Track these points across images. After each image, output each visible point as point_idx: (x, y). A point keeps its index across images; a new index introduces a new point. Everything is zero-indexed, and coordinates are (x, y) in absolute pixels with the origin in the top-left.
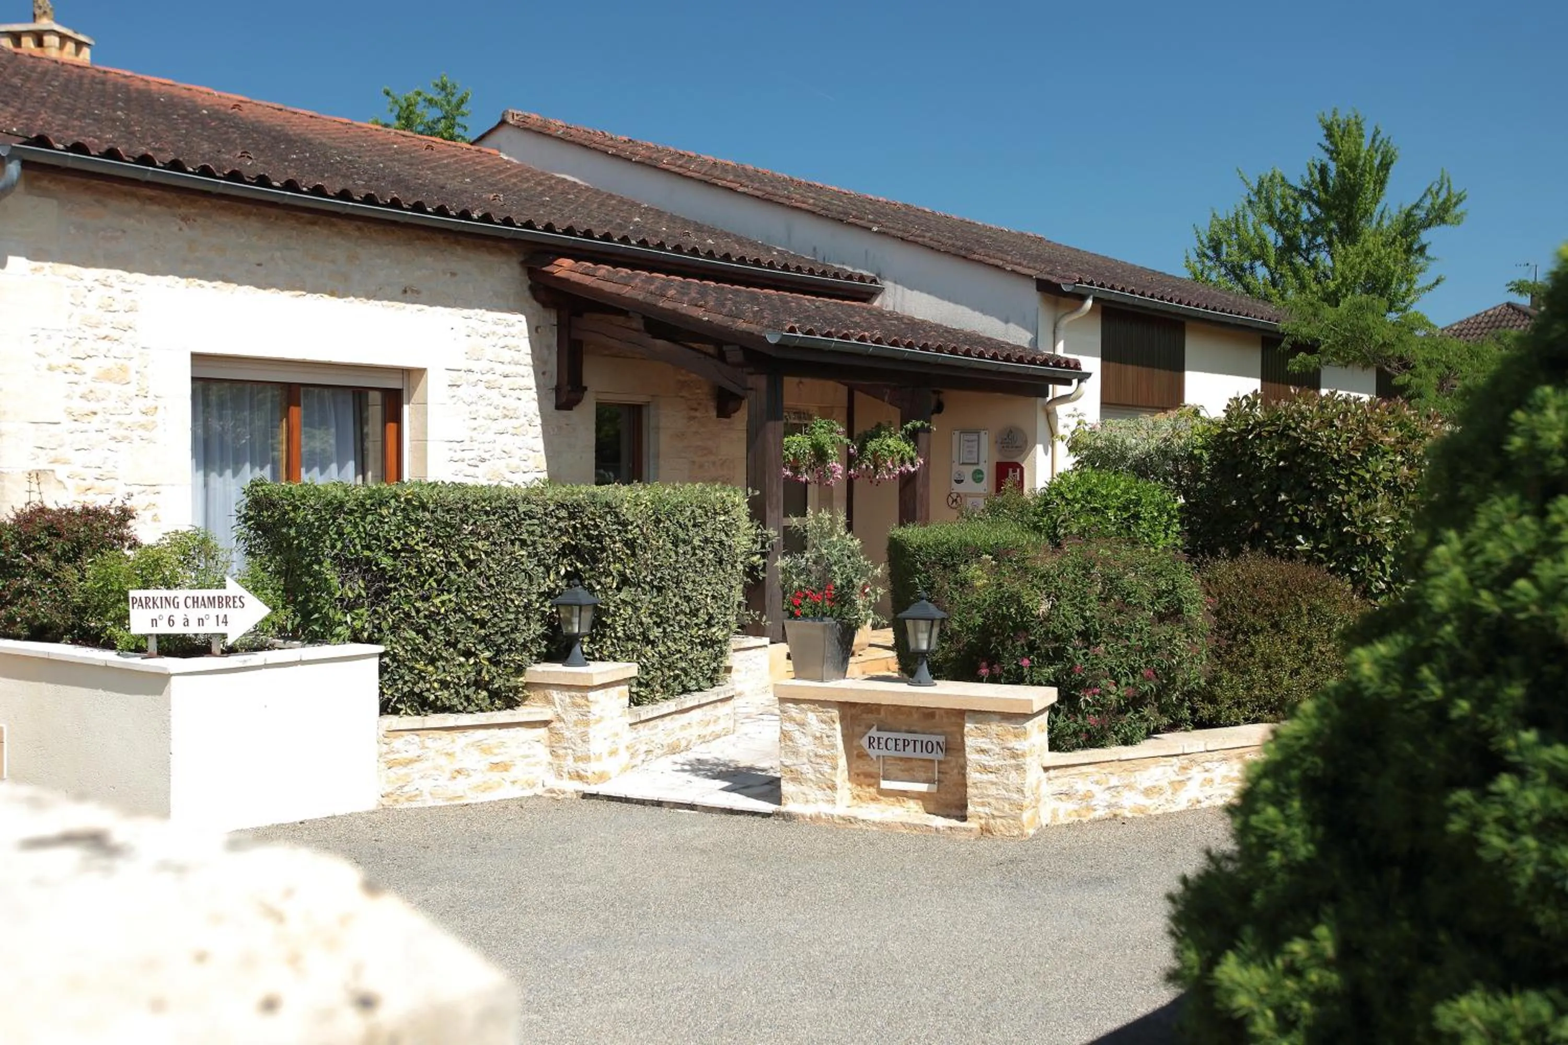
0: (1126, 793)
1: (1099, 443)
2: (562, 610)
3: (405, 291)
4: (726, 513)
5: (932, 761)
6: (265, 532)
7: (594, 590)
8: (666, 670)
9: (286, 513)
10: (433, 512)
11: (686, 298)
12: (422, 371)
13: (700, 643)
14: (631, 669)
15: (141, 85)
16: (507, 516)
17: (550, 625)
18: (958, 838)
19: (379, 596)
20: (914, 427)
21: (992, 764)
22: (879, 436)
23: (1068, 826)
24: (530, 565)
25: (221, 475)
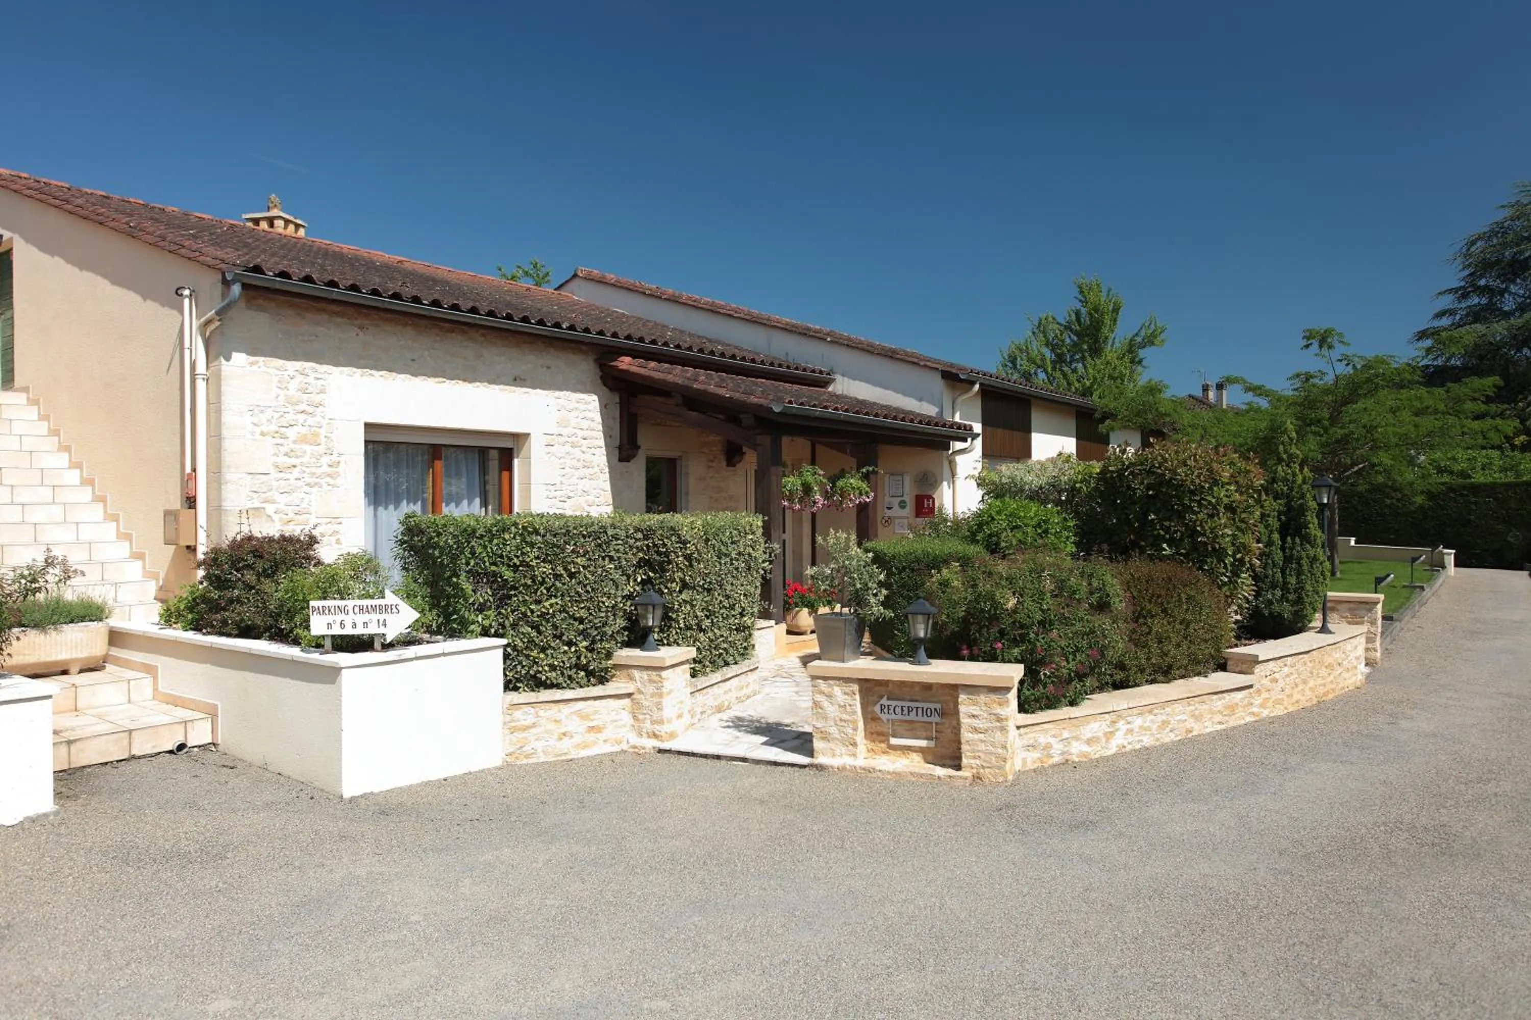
0: (1075, 744)
1: (1004, 480)
2: (639, 608)
3: (515, 380)
4: (753, 533)
5: (931, 723)
6: (416, 553)
7: (663, 593)
8: (713, 650)
9: (432, 538)
10: (544, 536)
11: (713, 382)
12: (527, 436)
13: (736, 629)
14: (692, 652)
15: (337, 249)
16: (599, 538)
17: (629, 619)
18: (956, 784)
19: (503, 601)
20: (868, 471)
21: (981, 726)
22: (844, 477)
23: (1035, 771)
24: (617, 576)
25: (386, 508)
